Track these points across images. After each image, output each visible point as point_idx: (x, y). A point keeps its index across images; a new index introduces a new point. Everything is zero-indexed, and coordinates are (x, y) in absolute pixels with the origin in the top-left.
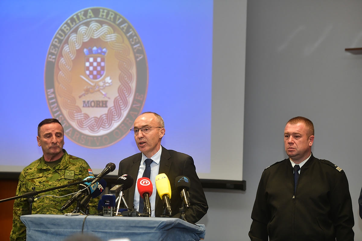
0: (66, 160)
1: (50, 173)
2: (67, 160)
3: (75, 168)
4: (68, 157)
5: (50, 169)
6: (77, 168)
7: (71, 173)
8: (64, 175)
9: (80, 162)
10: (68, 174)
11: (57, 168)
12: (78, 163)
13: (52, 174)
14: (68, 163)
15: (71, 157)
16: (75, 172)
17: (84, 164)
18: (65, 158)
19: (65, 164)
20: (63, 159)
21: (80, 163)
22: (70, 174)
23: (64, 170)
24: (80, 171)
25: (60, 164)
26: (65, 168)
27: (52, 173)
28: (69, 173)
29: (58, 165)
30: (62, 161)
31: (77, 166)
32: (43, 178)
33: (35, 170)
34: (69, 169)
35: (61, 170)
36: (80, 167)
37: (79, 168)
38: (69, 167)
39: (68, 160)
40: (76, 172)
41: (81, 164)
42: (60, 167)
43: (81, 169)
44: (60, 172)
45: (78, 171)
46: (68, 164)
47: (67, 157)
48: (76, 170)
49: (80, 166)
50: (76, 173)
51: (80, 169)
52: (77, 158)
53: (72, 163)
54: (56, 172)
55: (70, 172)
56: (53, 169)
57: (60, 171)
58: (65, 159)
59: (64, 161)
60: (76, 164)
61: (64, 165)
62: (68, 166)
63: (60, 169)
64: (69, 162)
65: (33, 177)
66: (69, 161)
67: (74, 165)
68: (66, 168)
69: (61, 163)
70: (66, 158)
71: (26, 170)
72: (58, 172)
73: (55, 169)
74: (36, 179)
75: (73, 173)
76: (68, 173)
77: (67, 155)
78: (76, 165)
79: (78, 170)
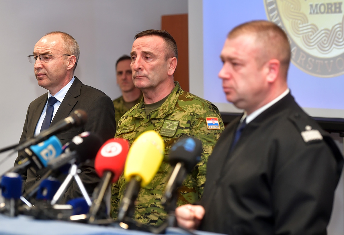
0: (170, 103)
1: (141, 126)
2: (172, 103)
3: (183, 116)
5: (144, 119)
6: (186, 116)
7: (173, 126)
8: (161, 128)
9: (193, 105)
10: (167, 127)
11: (152, 116)
12: (189, 108)
13: (144, 127)
14: (173, 106)
16: (179, 124)
17: (200, 108)
19: (167, 109)
20: (167, 100)
22: (169, 127)
23: (163, 119)
24: (189, 122)
25: (158, 110)
27: (144, 125)
28: (170, 125)
30: (164, 104)
31: (186, 113)
32: (133, 132)
33: (130, 120)
34: (172, 119)
35: (159, 119)
36: (190, 115)
37: (188, 117)
38: (173, 114)
40: (182, 124)
41: (194, 109)
42: (157, 115)
43: (190, 119)
44: (157, 123)
45: (185, 122)
46: (172, 110)
47: (174, 97)
49: (191, 113)
50: (181, 126)
52: (192, 99)
53: (179, 108)
54: (152, 123)
55: (171, 123)
56: (147, 118)
57: (158, 121)
58: (170, 100)
59: (168, 103)
60: (186, 109)
61: (165, 111)
62: (171, 112)
63: (157, 118)
64: (176, 105)
65: (123, 132)
66: (177, 103)
67: (182, 110)
68: (167, 116)
69: (161, 108)
70: (171, 98)
72: (154, 124)
74: (126, 134)
75: (175, 125)
76: (168, 125)
78: (185, 112)
79: (185, 120)
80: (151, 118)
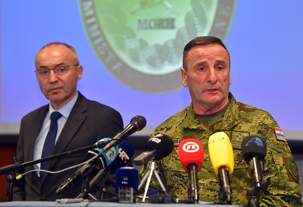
0: (232, 113)
1: (204, 137)
2: (234, 113)
3: (251, 127)
4: (237, 106)
5: (205, 130)
6: (254, 127)
7: (243, 137)
9: (260, 115)
10: (237, 139)
11: (216, 128)
12: (255, 119)
14: (237, 117)
15: (242, 107)
16: (249, 134)
17: (267, 118)
18: (231, 109)
19: (231, 120)
20: (228, 110)
21: (259, 118)
22: (240, 139)
23: (229, 130)
24: (259, 132)
25: (221, 121)
26: (232, 127)
27: (207, 137)
29: (219, 122)
30: (226, 114)
31: (254, 124)
33: (176, 131)
34: (239, 130)
36: (259, 125)
37: (257, 127)
38: (239, 125)
39: (236, 113)
41: (261, 119)
42: (221, 126)
46: (236, 120)
47: (235, 107)
48: (252, 131)
49: (259, 123)
51: (260, 128)
52: (254, 110)
53: (244, 119)
55: (240, 135)
56: (210, 129)
59: (230, 114)
60: (252, 120)
61: (229, 122)
62: (236, 123)
63: (221, 129)
64: (239, 116)
66: (239, 114)
67: (247, 121)
69: (224, 119)
70: (233, 108)
71: (160, 129)
73: (213, 128)
76: (237, 136)
77: (234, 103)
78: (251, 123)
79: (255, 131)
80: (214, 130)
